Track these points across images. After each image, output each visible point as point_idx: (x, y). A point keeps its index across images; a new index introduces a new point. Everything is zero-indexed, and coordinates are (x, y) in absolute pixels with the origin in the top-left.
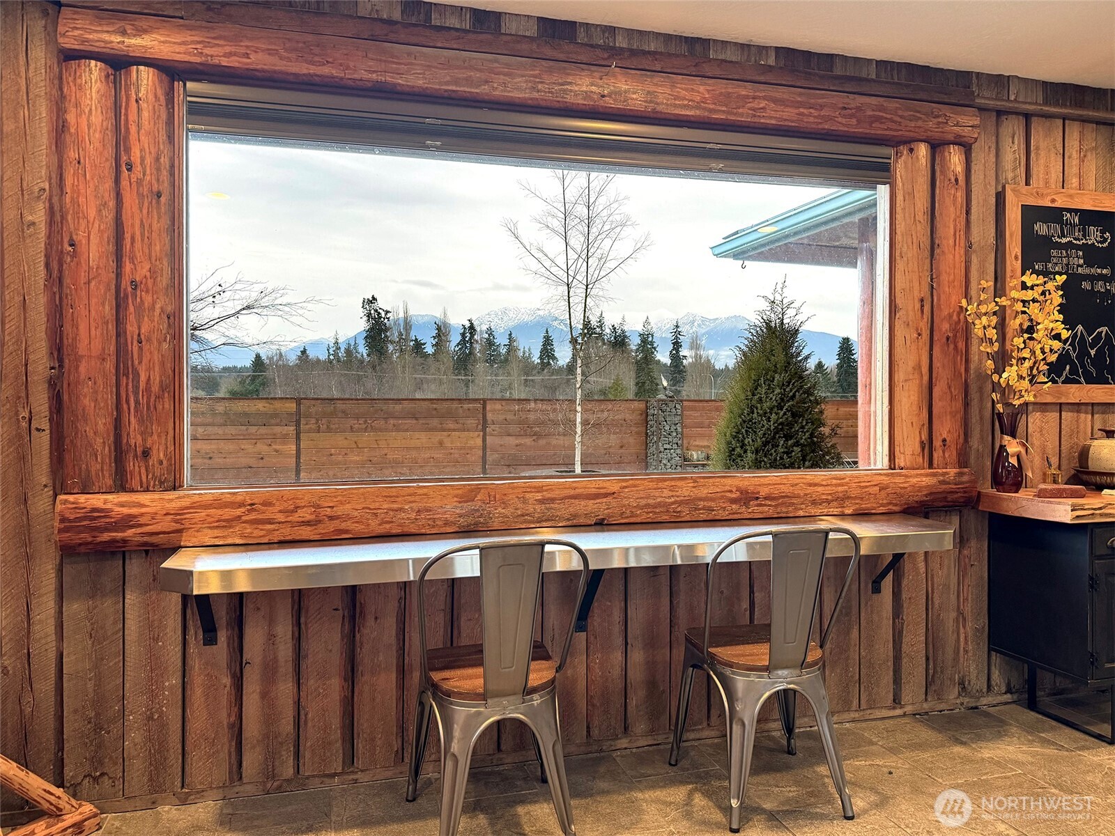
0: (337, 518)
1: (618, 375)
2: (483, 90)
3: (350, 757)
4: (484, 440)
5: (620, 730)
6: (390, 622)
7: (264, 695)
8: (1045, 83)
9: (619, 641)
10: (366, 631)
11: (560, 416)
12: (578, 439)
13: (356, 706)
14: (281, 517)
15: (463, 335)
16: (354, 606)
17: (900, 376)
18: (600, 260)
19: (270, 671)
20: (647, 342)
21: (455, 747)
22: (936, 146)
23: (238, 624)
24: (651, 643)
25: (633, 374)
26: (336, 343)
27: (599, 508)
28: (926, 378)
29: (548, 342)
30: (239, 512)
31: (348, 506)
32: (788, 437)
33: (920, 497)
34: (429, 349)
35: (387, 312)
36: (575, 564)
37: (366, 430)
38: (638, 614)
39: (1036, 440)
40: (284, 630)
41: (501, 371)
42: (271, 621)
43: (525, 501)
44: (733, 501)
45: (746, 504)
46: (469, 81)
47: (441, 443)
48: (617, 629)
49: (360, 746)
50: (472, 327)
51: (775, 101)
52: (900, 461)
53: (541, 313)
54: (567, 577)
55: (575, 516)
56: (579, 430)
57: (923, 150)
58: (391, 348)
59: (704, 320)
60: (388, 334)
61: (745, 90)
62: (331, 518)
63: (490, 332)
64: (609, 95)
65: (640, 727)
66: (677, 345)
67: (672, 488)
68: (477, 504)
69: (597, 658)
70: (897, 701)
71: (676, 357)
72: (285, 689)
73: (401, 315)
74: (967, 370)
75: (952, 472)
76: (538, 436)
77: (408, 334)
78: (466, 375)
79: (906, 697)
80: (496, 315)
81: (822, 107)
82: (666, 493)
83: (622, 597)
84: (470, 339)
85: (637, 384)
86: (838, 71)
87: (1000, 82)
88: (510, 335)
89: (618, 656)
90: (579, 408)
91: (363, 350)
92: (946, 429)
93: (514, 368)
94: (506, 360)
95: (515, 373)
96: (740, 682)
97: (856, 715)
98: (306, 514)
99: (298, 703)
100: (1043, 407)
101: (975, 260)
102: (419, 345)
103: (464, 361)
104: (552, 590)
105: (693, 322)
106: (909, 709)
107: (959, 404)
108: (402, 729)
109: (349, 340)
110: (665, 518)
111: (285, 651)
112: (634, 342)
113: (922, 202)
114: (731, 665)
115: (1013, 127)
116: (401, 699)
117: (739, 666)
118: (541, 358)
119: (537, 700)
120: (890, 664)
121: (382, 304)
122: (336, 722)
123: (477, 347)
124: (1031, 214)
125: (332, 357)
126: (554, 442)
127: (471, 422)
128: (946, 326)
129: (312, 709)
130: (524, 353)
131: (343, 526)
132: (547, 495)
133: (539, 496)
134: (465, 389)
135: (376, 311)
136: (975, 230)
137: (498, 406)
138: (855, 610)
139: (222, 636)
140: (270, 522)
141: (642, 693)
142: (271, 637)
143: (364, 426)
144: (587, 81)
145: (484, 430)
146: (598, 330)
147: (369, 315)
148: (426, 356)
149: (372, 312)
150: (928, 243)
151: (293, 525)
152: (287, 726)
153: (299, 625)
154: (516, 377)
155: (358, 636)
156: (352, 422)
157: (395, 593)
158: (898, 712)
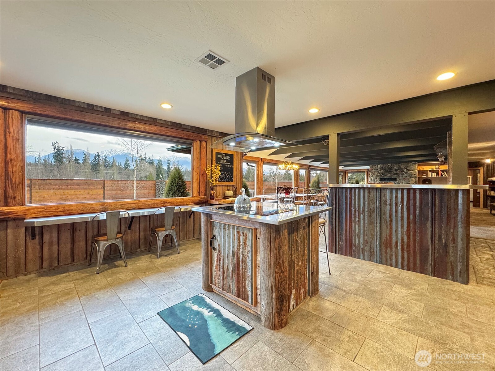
0: (70, 210)
1: (151, 172)
2: (107, 124)
3: (73, 260)
4: (104, 192)
5: (138, 247)
6: (83, 232)
7: (49, 249)
8: (220, 132)
9: (138, 231)
10: (77, 233)
11: (129, 185)
12: (135, 191)
13: (74, 249)
14: (54, 210)
15: (95, 157)
16: (74, 229)
17: (194, 181)
18: (142, 144)
19: (51, 244)
20: (159, 163)
21: (101, 250)
22: (200, 141)
23: (42, 234)
24: (145, 230)
25: (155, 172)
26: (39, 157)
27: (134, 206)
28: (199, 181)
29: (127, 161)
30: (43, 210)
31: (72, 208)
32: (178, 191)
33: (197, 201)
34: (81, 161)
35: (63, 148)
36: (127, 216)
37: (59, 189)
38: (142, 225)
39: (218, 191)
40: (55, 235)
41: (110, 169)
42: (51, 233)
43: (116, 205)
44: (162, 203)
45: (165, 204)
46: (103, 122)
47: (88, 193)
48: (137, 229)
49: (75, 257)
50: (98, 155)
51: (170, 131)
52: (194, 195)
53: (125, 152)
54: (126, 218)
55: (128, 208)
56: (135, 189)
57: (198, 142)
58: (64, 160)
59: (177, 158)
60: (63, 155)
61: (164, 129)
62: (68, 210)
63: (106, 157)
64: (136, 127)
65: (142, 247)
66: (169, 164)
67: (149, 201)
68: (105, 206)
69: (133, 235)
70: (194, 237)
71: (169, 168)
72: (55, 247)
73: (70, 149)
74: (206, 179)
75: (203, 197)
76: (123, 190)
77: (72, 156)
78: (96, 170)
79: (195, 236)
80: (108, 151)
81: (179, 133)
82: (148, 202)
83: (139, 223)
84: (98, 159)
85: (157, 175)
86: (183, 127)
87: (212, 131)
88: (113, 158)
89: (138, 234)
90: (135, 183)
91: (52, 160)
92: (202, 190)
93: (115, 168)
94: (112, 166)
95: (115, 170)
96: (160, 234)
97: (186, 240)
98: (61, 210)
99: (58, 250)
100: (219, 186)
101: (208, 161)
102: (76, 160)
103: (95, 166)
104: (123, 222)
105: (174, 158)
106: (196, 238)
107: (205, 185)
108: (86, 253)
109: (45, 156)
110: (148, 207)
111: (55, 239)
112: (156, 163)
113: (198, 151)
114: (158, 231)
115: (214, 139)
116: (86, 247)
117: (159, 231)
118: (125, 166)
119: (118, 240)
120: (192, 230)
121: (61, 145)
122: (69, 253)
123: (101, 161)
124: (217, 154)
125: (37, 162)
126: (128, 192)
127: (99, 187)
128: (202, 172)
129: (63, 251)
130: (118, 164)
131: (71, 212)
132: (122, 204)
133: (120, 204)
134: (95, 175)
135: (58, 147)
136: (208, 156)
137: (109, 182)
138: (186, 222)
139: (37, 237)
140: (52, 211)
141: (143, 240)
142: (51, 237)
143: (58, 188)
144: (131, 124)
145: (104, 188)
146: (144, 158)
147: (55, 148)
148: (80, 163)
149: (56, 147)
150: (199, 158)
151: (58, 212)
152: (56, 255)
153: (59, 234)
154: (116, 171)
155: (75, 235)
156: (54, 187)
157: (84, 225)
158: (194, 239)
